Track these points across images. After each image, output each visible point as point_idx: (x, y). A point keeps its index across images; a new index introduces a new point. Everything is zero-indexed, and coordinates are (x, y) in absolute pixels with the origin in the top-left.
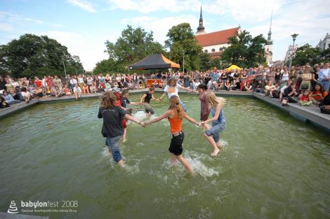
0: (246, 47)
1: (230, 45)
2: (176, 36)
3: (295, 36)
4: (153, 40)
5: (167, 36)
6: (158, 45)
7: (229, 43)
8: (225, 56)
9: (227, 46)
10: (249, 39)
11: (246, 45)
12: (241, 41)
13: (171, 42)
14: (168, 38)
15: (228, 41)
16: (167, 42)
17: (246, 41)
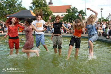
0: (76, 15)
1: (67, 13)
2: (37, 4)
3: (102, 9)
4: (21, 5)
5: (31, 3)
6: (25, 9)
7: (67, 12)
8: (65, 19)
9: (66, 14)
10: (77, 11)
11: (75, 14)
12: (73, 12)
13: (34, 8)
14: (32, 5)
15: (66, 11)
16: (31, 7)
17: (75, 13)
